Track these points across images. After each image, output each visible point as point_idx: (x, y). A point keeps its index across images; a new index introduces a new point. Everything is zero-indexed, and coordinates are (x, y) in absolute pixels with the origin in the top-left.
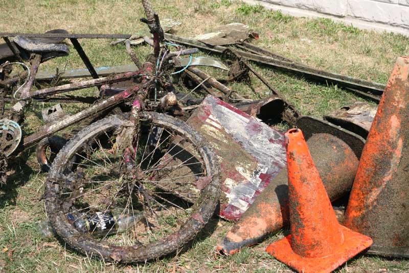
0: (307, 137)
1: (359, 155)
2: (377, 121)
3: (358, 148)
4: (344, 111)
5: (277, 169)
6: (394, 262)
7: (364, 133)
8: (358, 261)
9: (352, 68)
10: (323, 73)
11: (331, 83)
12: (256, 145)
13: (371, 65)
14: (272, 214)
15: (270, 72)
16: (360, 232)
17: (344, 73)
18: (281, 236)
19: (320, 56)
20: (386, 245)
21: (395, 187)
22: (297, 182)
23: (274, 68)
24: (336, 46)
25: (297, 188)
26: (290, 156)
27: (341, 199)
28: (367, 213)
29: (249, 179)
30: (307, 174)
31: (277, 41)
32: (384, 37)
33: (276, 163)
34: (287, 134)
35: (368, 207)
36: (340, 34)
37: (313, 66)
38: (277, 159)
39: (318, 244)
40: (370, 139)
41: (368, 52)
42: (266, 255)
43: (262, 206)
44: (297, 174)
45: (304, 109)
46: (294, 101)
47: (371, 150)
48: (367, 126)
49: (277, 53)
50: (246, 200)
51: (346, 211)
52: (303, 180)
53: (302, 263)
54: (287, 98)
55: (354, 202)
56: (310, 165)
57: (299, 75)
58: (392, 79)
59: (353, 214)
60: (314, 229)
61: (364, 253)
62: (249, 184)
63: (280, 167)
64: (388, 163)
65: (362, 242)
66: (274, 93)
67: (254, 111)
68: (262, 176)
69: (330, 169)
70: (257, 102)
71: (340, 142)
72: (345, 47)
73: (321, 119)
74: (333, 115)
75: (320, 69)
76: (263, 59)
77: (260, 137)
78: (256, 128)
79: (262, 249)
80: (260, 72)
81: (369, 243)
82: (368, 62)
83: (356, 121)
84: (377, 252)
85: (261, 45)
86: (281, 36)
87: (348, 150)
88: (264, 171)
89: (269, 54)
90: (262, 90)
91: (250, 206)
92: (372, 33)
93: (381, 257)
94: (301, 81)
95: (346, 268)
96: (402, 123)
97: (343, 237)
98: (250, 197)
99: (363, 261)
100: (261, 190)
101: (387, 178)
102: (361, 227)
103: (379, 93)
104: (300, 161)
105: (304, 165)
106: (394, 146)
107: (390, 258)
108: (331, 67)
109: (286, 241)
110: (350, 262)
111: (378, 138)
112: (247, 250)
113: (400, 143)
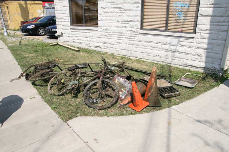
0: (136, 83)
1: (146, 86)
2: (150, 79)
3: (146, 85)
4: (143, 77)
5: (130, 89)
6: (154, 107)
7: (147, 82)
8: (147, 108)
9: (144, 69)
10: (138, 70)
11: (140, 72)
12: (126, 85)
13: (148, 68)
14: (129, 99)
15: (128, 70)
16: (147, 102)
17: (143, 70)
18: (131, 103)
19: (138, 66)
20: (152, 104)
21: (154, 93)
22: (134, 92)
23: (129, 69)
24: (141, 65)
25: (134, 93)
26: (133, 87)
27: (143, 95)
28: (148, 98)
29: (124, 92)
30: (136, 91)
31: (129, 64)
32: (150, 62)
33: (130, 88)
34: (132, 82)
35: (148, 97)
36: (141, 62)
37: (136, 68)
38: (130, 87)
39: (139, 104)
40: (149, 83)
41: (147, 66)
42: (128, 107)
43: (127, 97)
44: (134, 91)
45: (135, 77)
46: (133, 76)
47: (149, 85)
48: (148, 80)
49: (129, 66)
50: (124, 96)
51: (144, 98)
52: (135, 92)
53: (136, 108)
54: (131, 75)
55: (146, 96)
56: (137, 89)
57: (134, 70)
58: (152, 71)
59: (145, 98)
60: (138, 101)
61: (148, 106)
62: (124, 93)
63: (131, 89)
64: (152, 88)
65: (147, 104)
66: (129, 74)
67: (125, 78)
68: (127, 91)
69: (141, 89)
70: (125, 76)
71: (143, 84)
72: (143, 65)
73: (138, 79)
74: (141, 78)
75: (138, 69)
76: (126, 67)
77: (126, 83)
78: (126, 81)
79: (127, 106)
80: (126, 70)
81: (149, 104)
82: (147, 67)
83: (146, 79)
84: (150, 106)
85: (126, 65)
86: (130, 63)
87: (144, 85)
88: (127, 90)
89: (128, 66)
90: (126, 73)
91: (125, 97)
92: (148, 62)
93: (151, 106)
94: (134, 72)
95: (144, 109)
96: (154, 80)
97: (144, 103)
98: (125, 95)
99: (148, 107)
100: (127, 94)
101: (152, 91)
102: (147, 101)
103: (150, 74)
104: (135, 88)
105: (136, 89)
106: (153, 84)
107: (153, 107)
108: (140, 69)
109: (132, 104)
110: (145, 108)
111: (150, 83)
112: (125, 106)
113: (154, 84)
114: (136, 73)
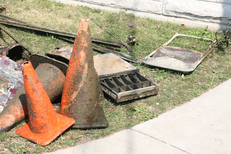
0: (35, 66)
1: (65, 74)
2: (73, 54)
3: (64, 70)
4: (57, 50)
5: (20, 85)
6: (87, 131)
7: (67, 61)
8: (68, 133)
9: (61, 26)
10: (45, 29)
11: (50, 35)
12: (6, 73)
13: (71, 24)
14: (18, 111)
15: (14, 30)
16: (68, 117)
17: (57, 29)
18: (24, 124)
19: (43, 20)
20: (82, 122)
21: (85, 90)
22: (30, 92)
23: (16, 27)
24: (51, 14)
25: (31, 96)
26: (25, 77)
27: (57, 100)
28: (71, 106)
29: (4, 93)
30: (36, 87)
31: (17, 12)
32: (78, 8)
33: (19, 82)
35: (71, 102)
36: (53, 7)
37: (39, 25)
38: (20, 79)
39: (45, 125)
40: (70, 64)
41: (69, 17)
42: (16, 135)
43: (12, 107)
44: (29, 87)
45: (35, 50)
46: (29, 46)
47: (72, 70)
48: (68, 57)
49: (18, 18)
50: (3, 105)
51: (61, 106)
52: (34, 90)
53: (36, 137)
54: (24, 44)
55: (64, 100)
56: (37, 82)
57: (31, 31)
58: (79, 31)
59: (64, 107)
60: (42, 118)
61: (71, 128)
62: (4, 95)
63: (22, 84)
64: (81, 77)
65: (69, 122)
66: (17, 42)
67: (5, 53)
68: (12, 90)
69: (50, 83)
70: (6, 48)
71: (55, 67)
72: (57, 14)
73: (44, 56)
74: (50, 52)
75: (43, 27)
76: (9, 23)
77: (9, 67)
78: (6, 63)
79: (13, 132)
80: (8, 30)
81: (73, 122)
82: (70, 22)
83: (63, 55)
84: (78, 127)
85: (8, 15)
86: (19, 9)
87: (60, 72)
88: (12, 87)
89: (13, 20)
90: (9, 40)
91: (5, 108)
92: (71, 6)
93: (80, 129)
94: (33, 34)
95: (61, 137)
96: (86, 55)
97: (59, 120)
98: (5, 103)
99: (71, 132)
100: (11, 98)
101: (81, 85)
102: (68, 114)
103: (74, 39)
104: (31, 80)
105: (34, 81)
106: (83, 67)
107: (85, 129)
108: (49, 26)
109: (27, 126)
110: (63, 134)
111: (75, 64)
112: (4, 134)
113: (86, 66)
114: (37, 38)
